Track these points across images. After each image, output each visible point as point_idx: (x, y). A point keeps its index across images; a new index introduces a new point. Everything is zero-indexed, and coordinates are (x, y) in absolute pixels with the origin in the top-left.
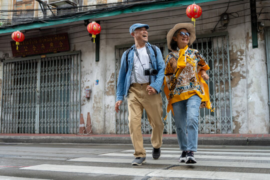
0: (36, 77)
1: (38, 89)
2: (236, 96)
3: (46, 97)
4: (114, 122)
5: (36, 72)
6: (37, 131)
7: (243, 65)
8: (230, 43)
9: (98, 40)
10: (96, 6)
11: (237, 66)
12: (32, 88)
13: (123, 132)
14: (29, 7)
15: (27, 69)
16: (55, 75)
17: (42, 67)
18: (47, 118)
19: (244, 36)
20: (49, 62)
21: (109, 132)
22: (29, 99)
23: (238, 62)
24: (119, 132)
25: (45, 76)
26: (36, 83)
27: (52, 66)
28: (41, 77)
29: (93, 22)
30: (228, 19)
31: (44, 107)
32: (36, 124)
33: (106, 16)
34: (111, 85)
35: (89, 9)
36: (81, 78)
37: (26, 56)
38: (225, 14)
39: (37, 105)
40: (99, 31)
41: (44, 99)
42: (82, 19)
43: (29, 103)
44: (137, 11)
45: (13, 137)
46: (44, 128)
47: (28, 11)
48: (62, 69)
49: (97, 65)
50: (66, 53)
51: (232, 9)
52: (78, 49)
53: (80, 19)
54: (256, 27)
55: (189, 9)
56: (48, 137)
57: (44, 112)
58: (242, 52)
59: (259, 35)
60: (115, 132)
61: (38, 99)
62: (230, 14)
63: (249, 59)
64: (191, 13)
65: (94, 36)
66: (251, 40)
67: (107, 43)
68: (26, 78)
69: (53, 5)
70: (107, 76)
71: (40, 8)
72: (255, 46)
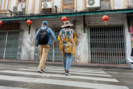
0: (6, 38)
1: (6, 42)
2: (77, 49)
3: (9, 46)
4: (33, 56)
5: (6, 36)
6: (4, 58)
7: (80, 38)
8: (76, 30)
9: (30, 26)
10: (30, 14)
11: (78, 39)
12: (4, 42)
13: (36, 60)
14: (6, 12)
15: (2, 35)
16: (13, 38)
17: (8, 34)
18: (8, 53)
19: (81, 28)
20: (11, 33)
21: (31, 60)
22: (2, 46)
23: (78, 37)
24: (35, 60)
25: (9, 38)
26: (5, 40)
27: (12, 34)
28: (8, 38)
29: (29, 20)
30: (76, 22)
31: (8, 49)
32: (4, 56)
33: (34, 18)
34: (33, 43)
35: (28, 15)
36: (23, 39)
37: (3, 30)
38: (75, 20)
39: (5, 49)
40: (31, 23)
41: (8, 47)
42: (25, 18)
43: (2, 47)
44: (45, 17)
46: (7, 57)
47: (5, 14)
48: (16, 36)
49: (29, 35)
50: (18, 30)
51: (77, 19)
52: (22, 29)
53: (24, 18)
54: (85, 25)
55: (63, 18)
56: (8, 61)
57: (7, 51)
58: (80, 34)
59: (86, 28)
60: (33, 60)
61: (5, 46)
62: (77, 21)
63: (82, 36)
64: (63, 20)
65: (29, 25)
66: (83, 30)
67: (33, 27)
68: (2, 38)
69: (14, 12)
70: (32, 39)
71: (9, 13)
72: (85, 32)
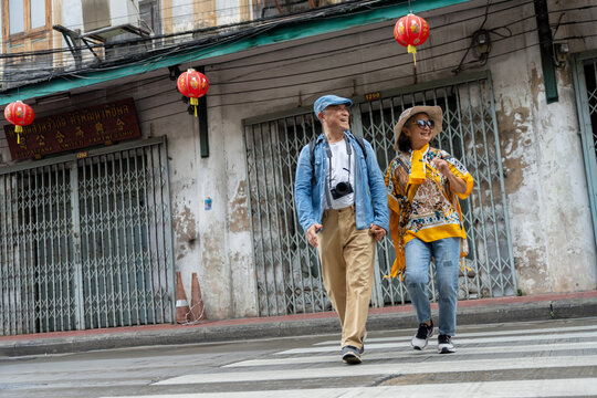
0: (69, 203)
1: (76, 229)
2: (519, 211)
3: (96, 247)
4: (252, 289)
5: (68, 192)
6: (81, 325)
7: (528, 141)
8: (497, 94)
9: (203, 108)
10: (193, 32)
11: (515, 146)
12: (62, 228)
13: (274, 312)
14: (41, 45)
15: (47, 185)
16: (111, 196)
17: (80, 178)
18: (101, 292)
19: (527, 77)
20: (95, 166)
21: (243, 313)
22: (56, 255)
23: (516, 137)
24: (265, 312)
25: (89, 200)
26: (69, 215)
27: (103, 175)
28: (81, 202)
29: (190, 71)
30: (489, 43)
31: (93, 268)
32: (77, 309)
33: (217, 54)
34: (240, 209)
35: (178, 41)
36: (171, 197)
37: (43, 157)
38: (481, 31)
39: (76, 266)
40: (204, 90)
41: (92, 251)
42: (163, 65)
43: (57, 262)
44: (286, 38)
45: (25, 341)
46: (95, 316)
47: (38, 53)
48: (126, 181)
49: (205, 165)
50: (132, 145)
51: (494, 21)
52: (159, 133)
53: (158, 66)
54: (549, 54)
55: (400, 27)
57: (93, 281)
58: (524, 114)
59: (558, 72)
60: (256, 312)
61: (77, 252)
62: (492, 31)
63: (540, 127)
64: (405, 35)
65: (194, 102)
66: (542, 87)
67: (224, 116)
68: (47, 206)
69: (94, 37)
70: (230, 188)
71: (65, 45)
72: (552, 99)
